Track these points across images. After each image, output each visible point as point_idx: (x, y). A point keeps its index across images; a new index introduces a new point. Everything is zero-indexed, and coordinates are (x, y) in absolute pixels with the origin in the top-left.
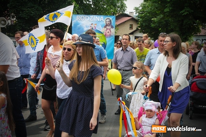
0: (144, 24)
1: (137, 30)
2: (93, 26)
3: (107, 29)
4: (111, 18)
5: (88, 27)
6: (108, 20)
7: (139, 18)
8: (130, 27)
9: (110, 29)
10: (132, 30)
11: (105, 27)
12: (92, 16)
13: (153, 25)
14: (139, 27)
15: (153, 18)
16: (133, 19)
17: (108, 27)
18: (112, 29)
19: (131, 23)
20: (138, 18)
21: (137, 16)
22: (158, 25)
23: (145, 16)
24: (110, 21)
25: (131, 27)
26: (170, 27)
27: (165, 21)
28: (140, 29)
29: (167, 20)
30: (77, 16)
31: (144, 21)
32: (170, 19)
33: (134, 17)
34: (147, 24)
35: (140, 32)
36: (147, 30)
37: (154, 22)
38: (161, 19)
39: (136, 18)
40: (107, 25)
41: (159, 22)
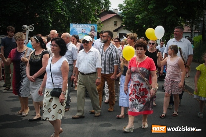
0: (128, 21)
1: (122, 26)
2: (83, 31)
3: (92, 32)
4: (94, 26)
5: (80, 31)
6: (92, 27)
7: (124, 15)
8: (114, 24)
9: (94, 33)
10: (116, 27)
11: (91, 31)
12: (82, 25)
13: (137, 22)
14: (123, 24)
15: (137, 15)
16: (117, 16)
17: (92, 31)
18: (95, 33)
19: (115, 20)
20: (122, 15)
21: (121, 13)
22: (141, 22)
23: (129, 13)
24: (94, 27)
25: (116, 24)
26: (154, 24)
27: (149, 18)
28: (124, 26)
29: (151, 17)
30: (73, 25)
31: (128, 18)
32: (153, 16)
33: (119, 14)
34: (131, 21)
35: (125, 29)
36: (132, 27)
37: (138, 19)
38: (145, 15)
39: (121, 15)
40: (92, 30)
41: (143, 19)
